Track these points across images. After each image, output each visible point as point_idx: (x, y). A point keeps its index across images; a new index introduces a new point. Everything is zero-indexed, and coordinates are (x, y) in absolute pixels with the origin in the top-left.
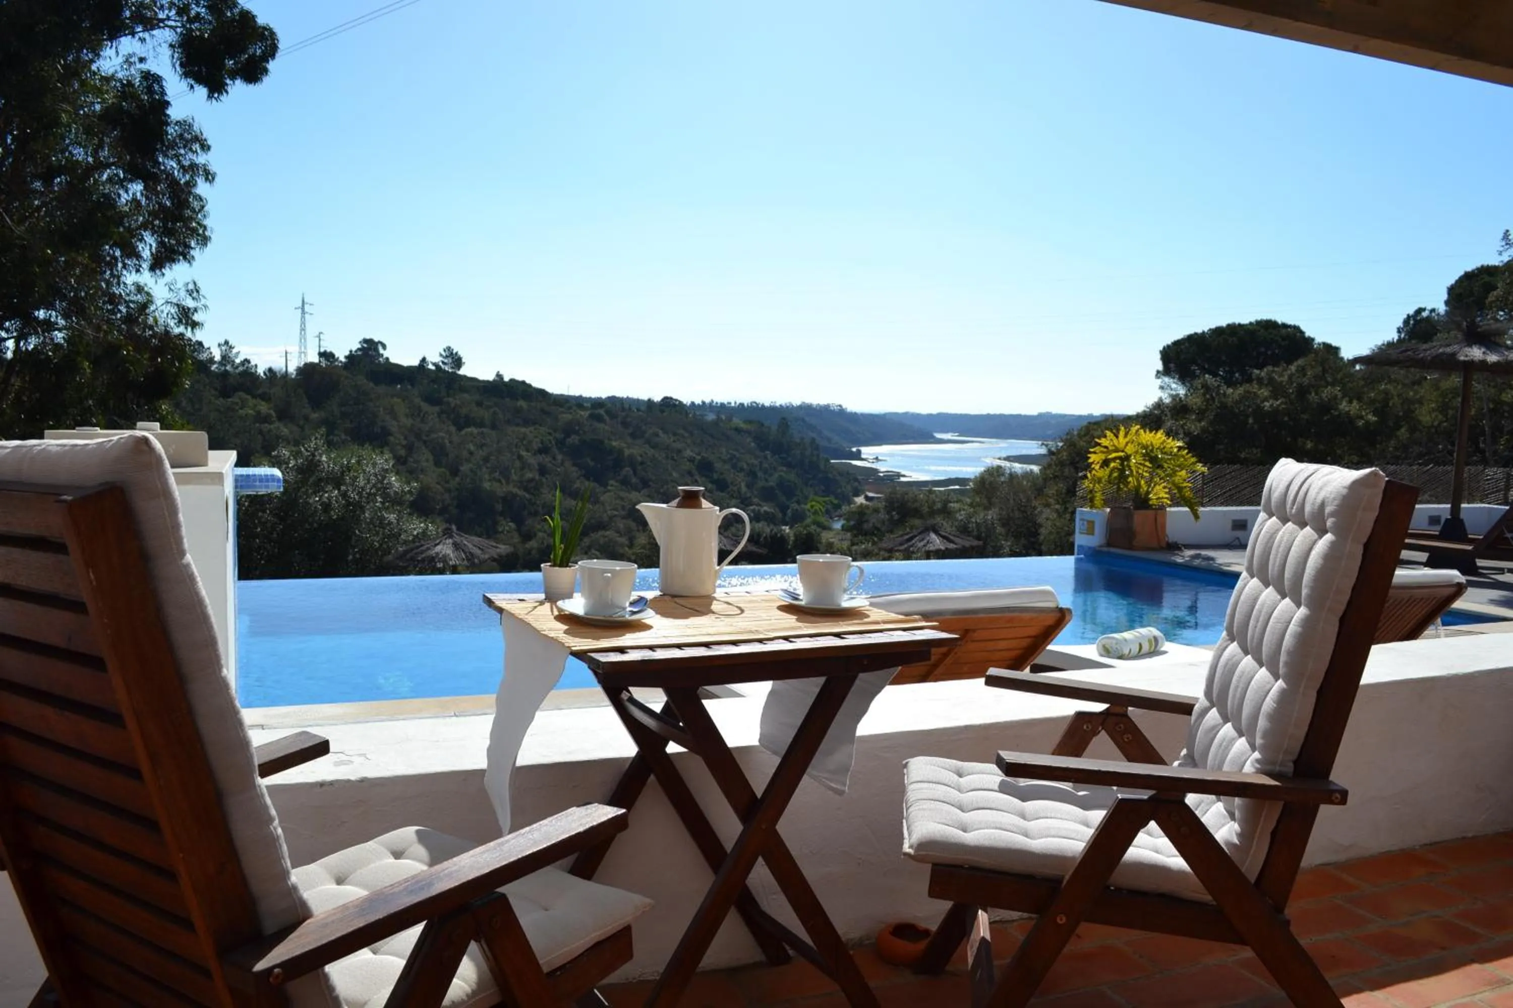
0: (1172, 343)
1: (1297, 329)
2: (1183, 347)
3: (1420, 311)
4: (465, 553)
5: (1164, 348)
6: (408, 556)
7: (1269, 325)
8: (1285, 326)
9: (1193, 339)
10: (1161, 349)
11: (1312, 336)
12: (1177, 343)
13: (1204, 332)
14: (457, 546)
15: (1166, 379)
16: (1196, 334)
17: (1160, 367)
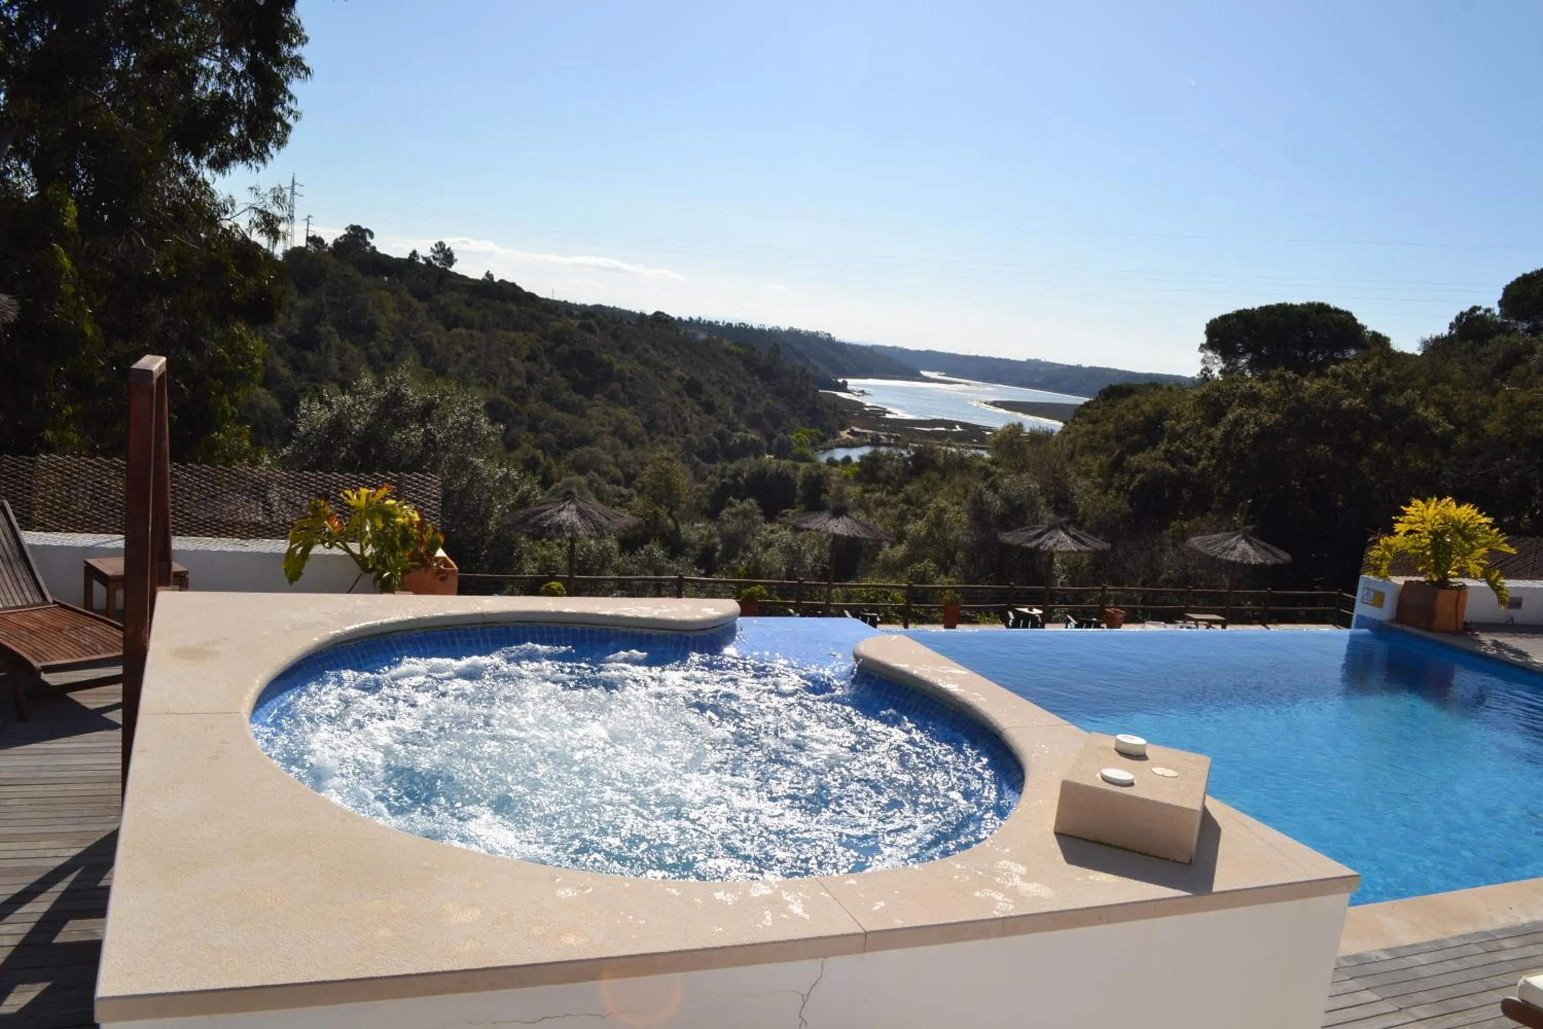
0: (1220, 318)
1: (1349, 314)
2: (1230, 322)
3: (1474, 309)
4: (593, 522)
5: (1211, 321)
6: (532, 521)
7: (1321, 309)
8: (1337, 311)
9: (1242, 315)
10: (1208, 322)
11: (1364, 324)
12: (1224, 318)
13: (1253, 309)
14: (581, 513)
15: (1210, 354)
16: (1245, 310)
17: (1204, 340)
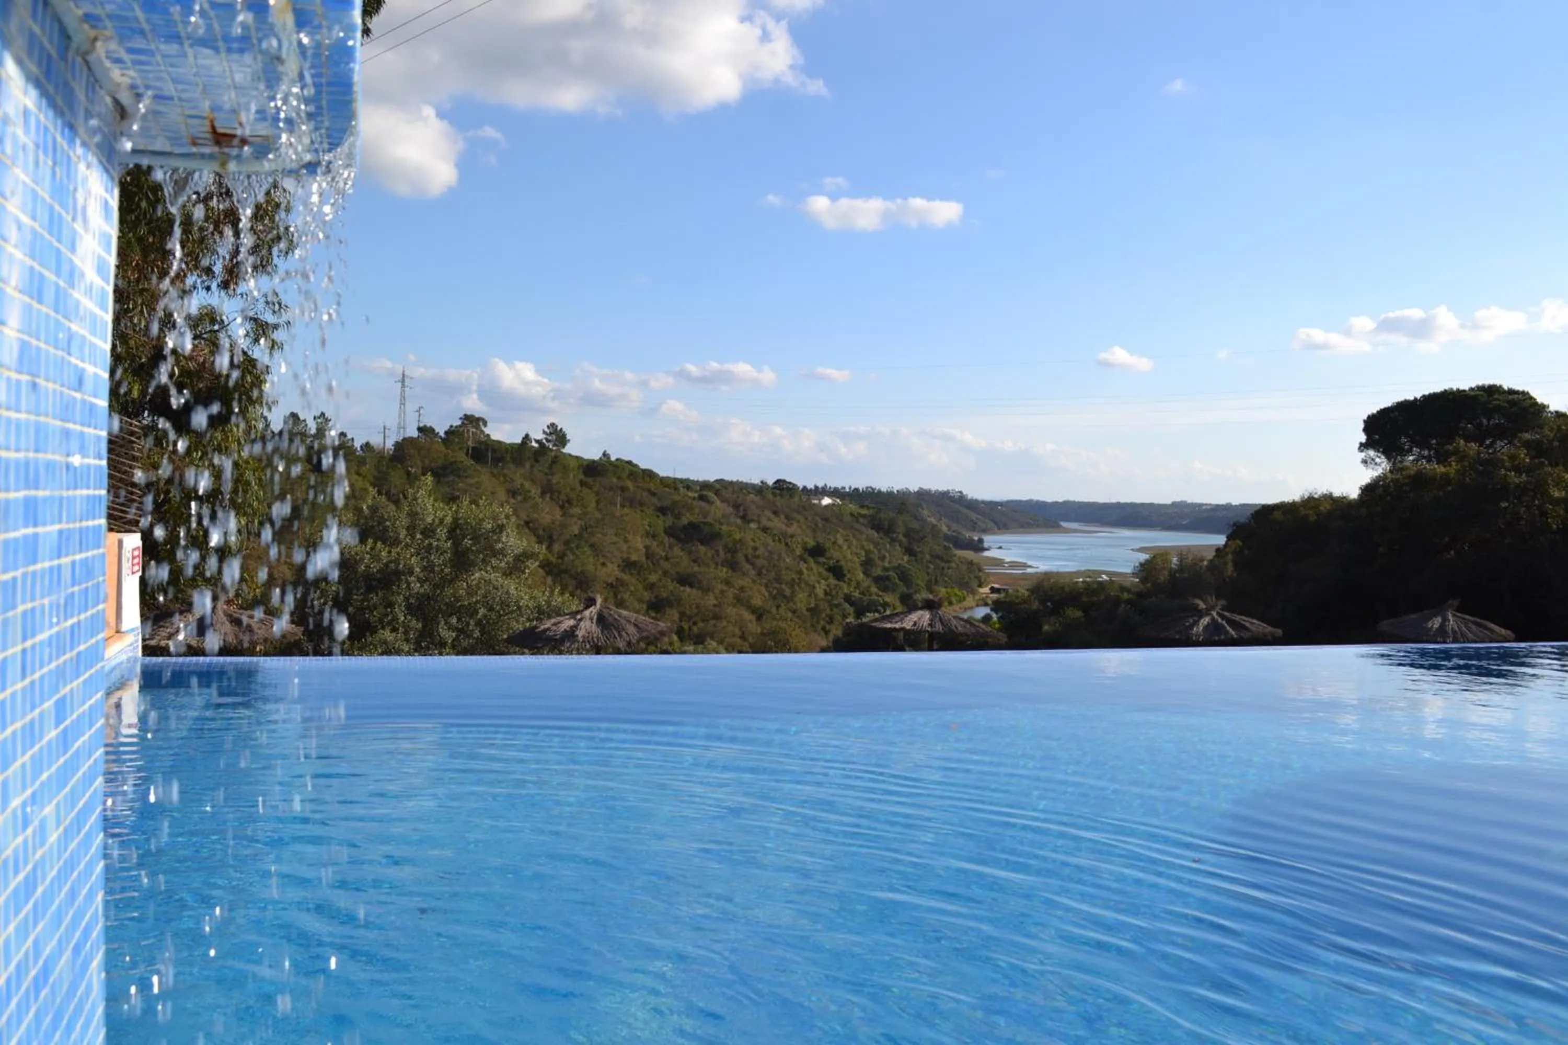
0: (1378, 412)
1: (1525, 394)
2: (1392, 415)
5: (1369, 417)
7: (1492, 391)
9: (1403, 407)
10: (1365, 418)
11: (1546, 403)
12: (1384, 412)
13: (1416, 399)
15: (1372, 453)
16: (1406, 401)
17: (1363, 438)
